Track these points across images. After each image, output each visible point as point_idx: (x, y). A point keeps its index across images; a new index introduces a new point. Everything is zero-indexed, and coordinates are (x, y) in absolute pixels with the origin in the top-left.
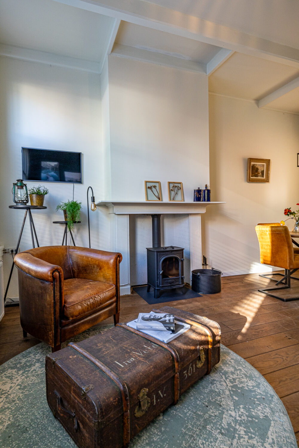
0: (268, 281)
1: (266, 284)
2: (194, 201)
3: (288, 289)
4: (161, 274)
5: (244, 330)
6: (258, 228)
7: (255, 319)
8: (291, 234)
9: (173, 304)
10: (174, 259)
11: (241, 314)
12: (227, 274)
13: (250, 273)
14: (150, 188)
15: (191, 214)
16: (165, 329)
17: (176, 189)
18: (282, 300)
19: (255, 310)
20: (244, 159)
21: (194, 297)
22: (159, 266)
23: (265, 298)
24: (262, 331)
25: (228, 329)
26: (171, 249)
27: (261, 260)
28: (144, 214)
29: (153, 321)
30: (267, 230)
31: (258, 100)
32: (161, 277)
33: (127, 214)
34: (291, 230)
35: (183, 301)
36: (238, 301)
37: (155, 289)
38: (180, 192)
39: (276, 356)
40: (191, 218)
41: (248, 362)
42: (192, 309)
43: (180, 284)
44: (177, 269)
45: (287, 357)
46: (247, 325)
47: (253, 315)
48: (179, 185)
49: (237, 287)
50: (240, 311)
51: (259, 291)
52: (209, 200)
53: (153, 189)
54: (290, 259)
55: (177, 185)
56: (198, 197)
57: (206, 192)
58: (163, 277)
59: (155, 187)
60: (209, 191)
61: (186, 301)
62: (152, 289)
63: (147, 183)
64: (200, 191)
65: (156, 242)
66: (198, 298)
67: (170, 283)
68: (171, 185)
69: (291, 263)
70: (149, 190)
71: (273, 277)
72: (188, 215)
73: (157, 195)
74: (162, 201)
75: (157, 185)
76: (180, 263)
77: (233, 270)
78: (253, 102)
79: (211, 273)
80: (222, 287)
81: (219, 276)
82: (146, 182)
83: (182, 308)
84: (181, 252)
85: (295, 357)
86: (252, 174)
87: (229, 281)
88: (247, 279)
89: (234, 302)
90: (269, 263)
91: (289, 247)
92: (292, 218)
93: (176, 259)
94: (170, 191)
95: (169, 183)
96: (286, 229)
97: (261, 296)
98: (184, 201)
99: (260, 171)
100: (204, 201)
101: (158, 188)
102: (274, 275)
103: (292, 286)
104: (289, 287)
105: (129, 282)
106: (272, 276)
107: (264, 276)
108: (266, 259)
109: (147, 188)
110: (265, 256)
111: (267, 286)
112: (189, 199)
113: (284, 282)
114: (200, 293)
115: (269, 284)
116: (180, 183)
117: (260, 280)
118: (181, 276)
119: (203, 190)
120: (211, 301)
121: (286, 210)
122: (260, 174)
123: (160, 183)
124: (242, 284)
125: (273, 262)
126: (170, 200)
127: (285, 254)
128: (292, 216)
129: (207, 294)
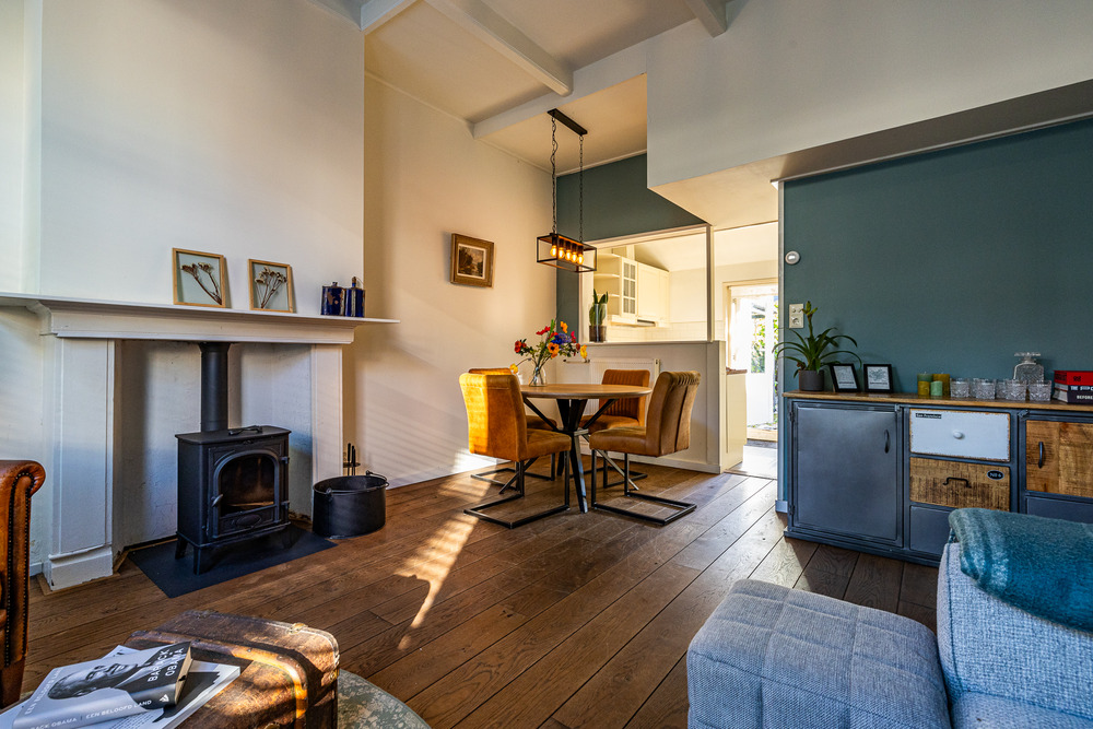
0: (486, 486)
1: (482, 494)
2: (322, 314)
3: (520, 501)
4: (216, 505)
5: (417, 620)
6: (465, 380)
7: (447, 584)
8: (522, 390)
9: (247, 583)
10: (259, 461)
11: (419, 577)
12: (405, 481)
13: (454, 472)
14: (192, 270)
15: (316, 345)
16: (138, 708)
17: (273, 281)
18: (506, 525)
19: (451, 560)
20: (444, 234)
21: (313, 553)
22: (212, 484)
23: (476, 527)
24: (457, 610)
25: (382, 623)
26: (254, 434)
27: (471, 446)
28: (178, 341)
29: (96, 692)
30: (480, 381)
31: (473, 122)
32: (216, 512)
33: (108, 339)
34: (522, 381)
35: (282, 568)
36: (416, 543)
37: (196, 549)
38: (284, 289)
39: (479, 669)
40: (316, 354)
41: (413, 708)
42: (299, 588)
43: (278, 524)
44: (269, 485)
45: (499, 666)
46: (428, 603)
47: (442, 572)
48: (283, 272)
49: (422, 510)
50: (419, 570)
51: (466, 512)
52: (360, 313)
53: (202, 274)
54: (521, 440)
55: (275, 270)
56: (331, 303)
57: (354, 295)
58: (222, 513)
59: (206, 268)
60: (360, 294)
61: (289, 567)
62: (190, 550)
63: (180, 255)
64: (340, 289)
65: (212, 416)
66: (323, 554)
67: (245, 525)
68: (259, 270)
69: (522, 449)
70: (187, 277)
71: (495, 478)
72: (308, 347)
73: (212, 289)
74: (229, 306)
75: (215, 264)
76: (277, 470)
77: (417, 469)
78: (464, 123)
79: (363, 484)
80: (387, 515)
81: (381, 491)
82: (177, 253)
83: (273, 589)
84: (282, 439)
85: (515, 658)
86: (460, 267)
87: (409, 497)
88: (446, 487)
89: (409, 547)
90: (484, 451)
91: (520, 415)
92: (530, 359)
93: (267, 460)
94: (255, 284)
95: (253, 263)
96: (513, 381)
97: (467, 523)
98: (295, 312)
99: (474, 263)
100: (349, 315)
101: (216, 273)
102: (498, 471)
103: (527, 492)
104: (522, 495)
105: (110, 540)
106: (494, 475)
107: (479, 477)
108: (479, 443)
109: (178, 268)
110: (477, 438)
111: (484, 499)
112: (310, 308)
113: (514, 485)
114: (331, 539)
115: (488, 492)
116: (285, 267)
117: (470, 487)
118: (280, 501)
119: (345, 290)
120: (355, 554)
121: (517, 343)
122: (476, 269)
123: (225, 259)
124: (435, 501)
125: (493, 449)
126: (255, 305)
127: (513, 431)
128: (530, 356)
129: (351, 539)
